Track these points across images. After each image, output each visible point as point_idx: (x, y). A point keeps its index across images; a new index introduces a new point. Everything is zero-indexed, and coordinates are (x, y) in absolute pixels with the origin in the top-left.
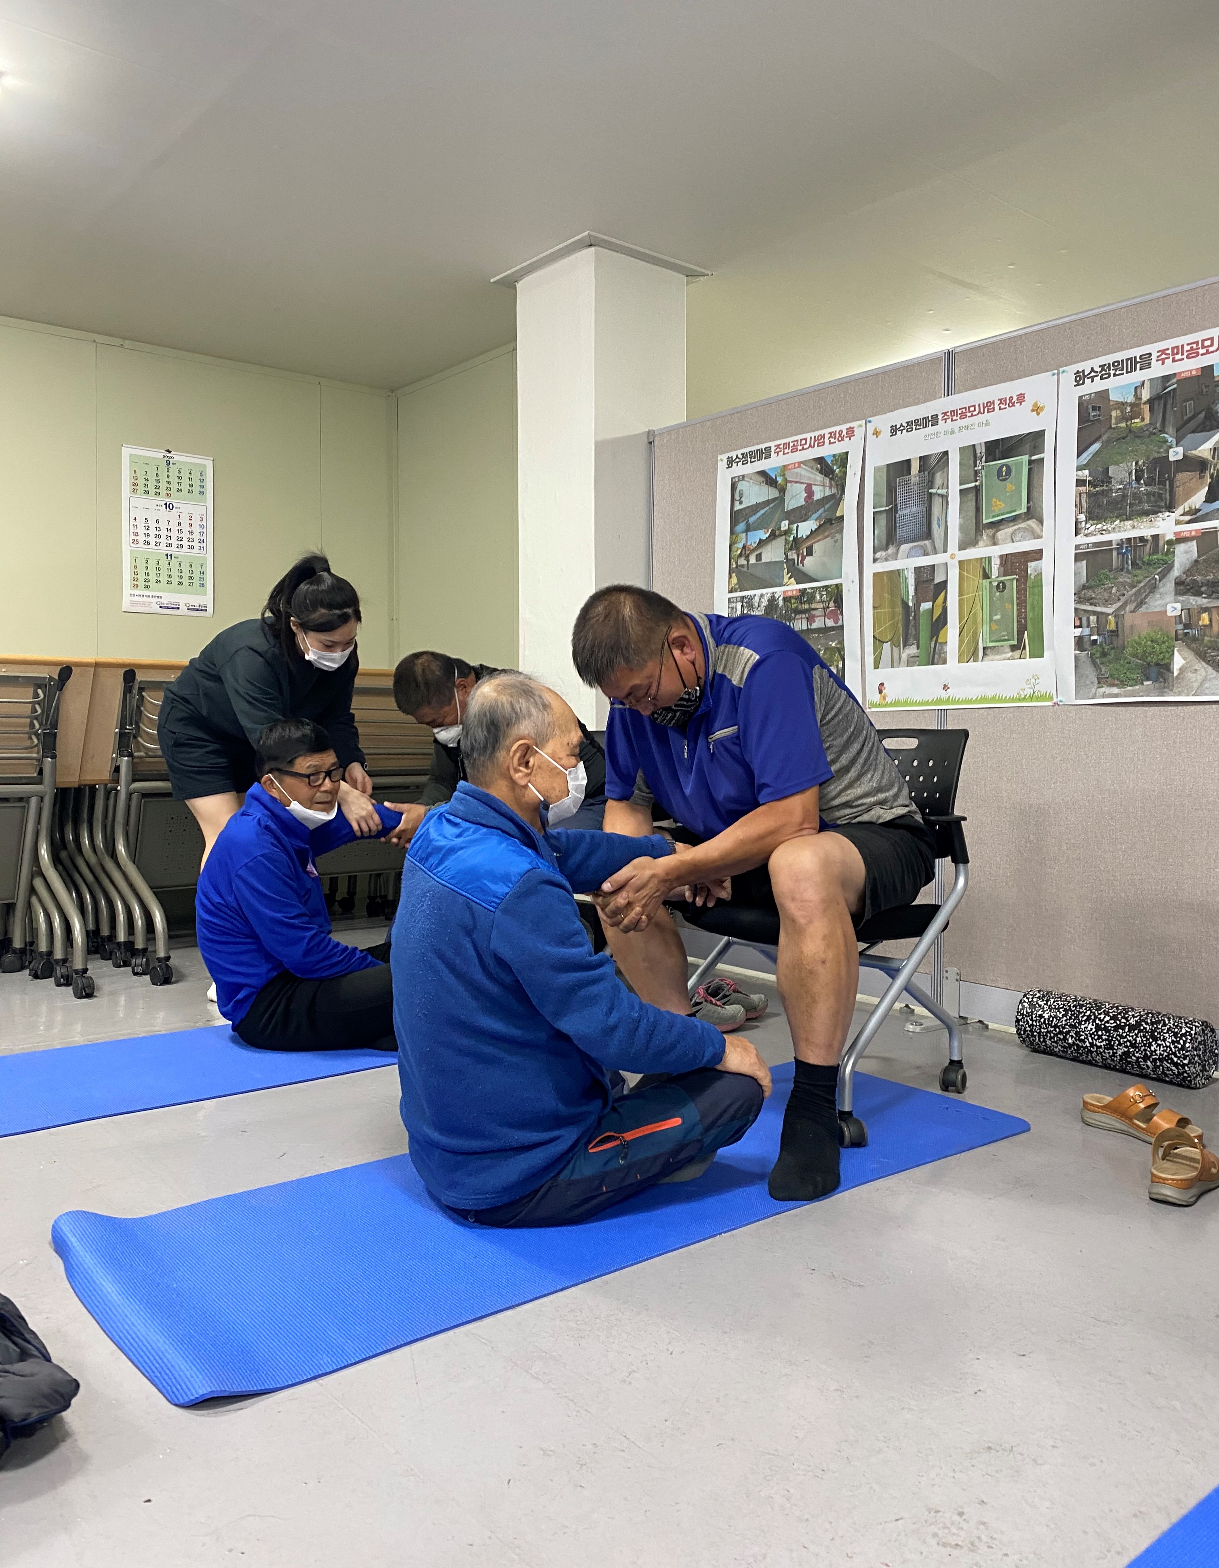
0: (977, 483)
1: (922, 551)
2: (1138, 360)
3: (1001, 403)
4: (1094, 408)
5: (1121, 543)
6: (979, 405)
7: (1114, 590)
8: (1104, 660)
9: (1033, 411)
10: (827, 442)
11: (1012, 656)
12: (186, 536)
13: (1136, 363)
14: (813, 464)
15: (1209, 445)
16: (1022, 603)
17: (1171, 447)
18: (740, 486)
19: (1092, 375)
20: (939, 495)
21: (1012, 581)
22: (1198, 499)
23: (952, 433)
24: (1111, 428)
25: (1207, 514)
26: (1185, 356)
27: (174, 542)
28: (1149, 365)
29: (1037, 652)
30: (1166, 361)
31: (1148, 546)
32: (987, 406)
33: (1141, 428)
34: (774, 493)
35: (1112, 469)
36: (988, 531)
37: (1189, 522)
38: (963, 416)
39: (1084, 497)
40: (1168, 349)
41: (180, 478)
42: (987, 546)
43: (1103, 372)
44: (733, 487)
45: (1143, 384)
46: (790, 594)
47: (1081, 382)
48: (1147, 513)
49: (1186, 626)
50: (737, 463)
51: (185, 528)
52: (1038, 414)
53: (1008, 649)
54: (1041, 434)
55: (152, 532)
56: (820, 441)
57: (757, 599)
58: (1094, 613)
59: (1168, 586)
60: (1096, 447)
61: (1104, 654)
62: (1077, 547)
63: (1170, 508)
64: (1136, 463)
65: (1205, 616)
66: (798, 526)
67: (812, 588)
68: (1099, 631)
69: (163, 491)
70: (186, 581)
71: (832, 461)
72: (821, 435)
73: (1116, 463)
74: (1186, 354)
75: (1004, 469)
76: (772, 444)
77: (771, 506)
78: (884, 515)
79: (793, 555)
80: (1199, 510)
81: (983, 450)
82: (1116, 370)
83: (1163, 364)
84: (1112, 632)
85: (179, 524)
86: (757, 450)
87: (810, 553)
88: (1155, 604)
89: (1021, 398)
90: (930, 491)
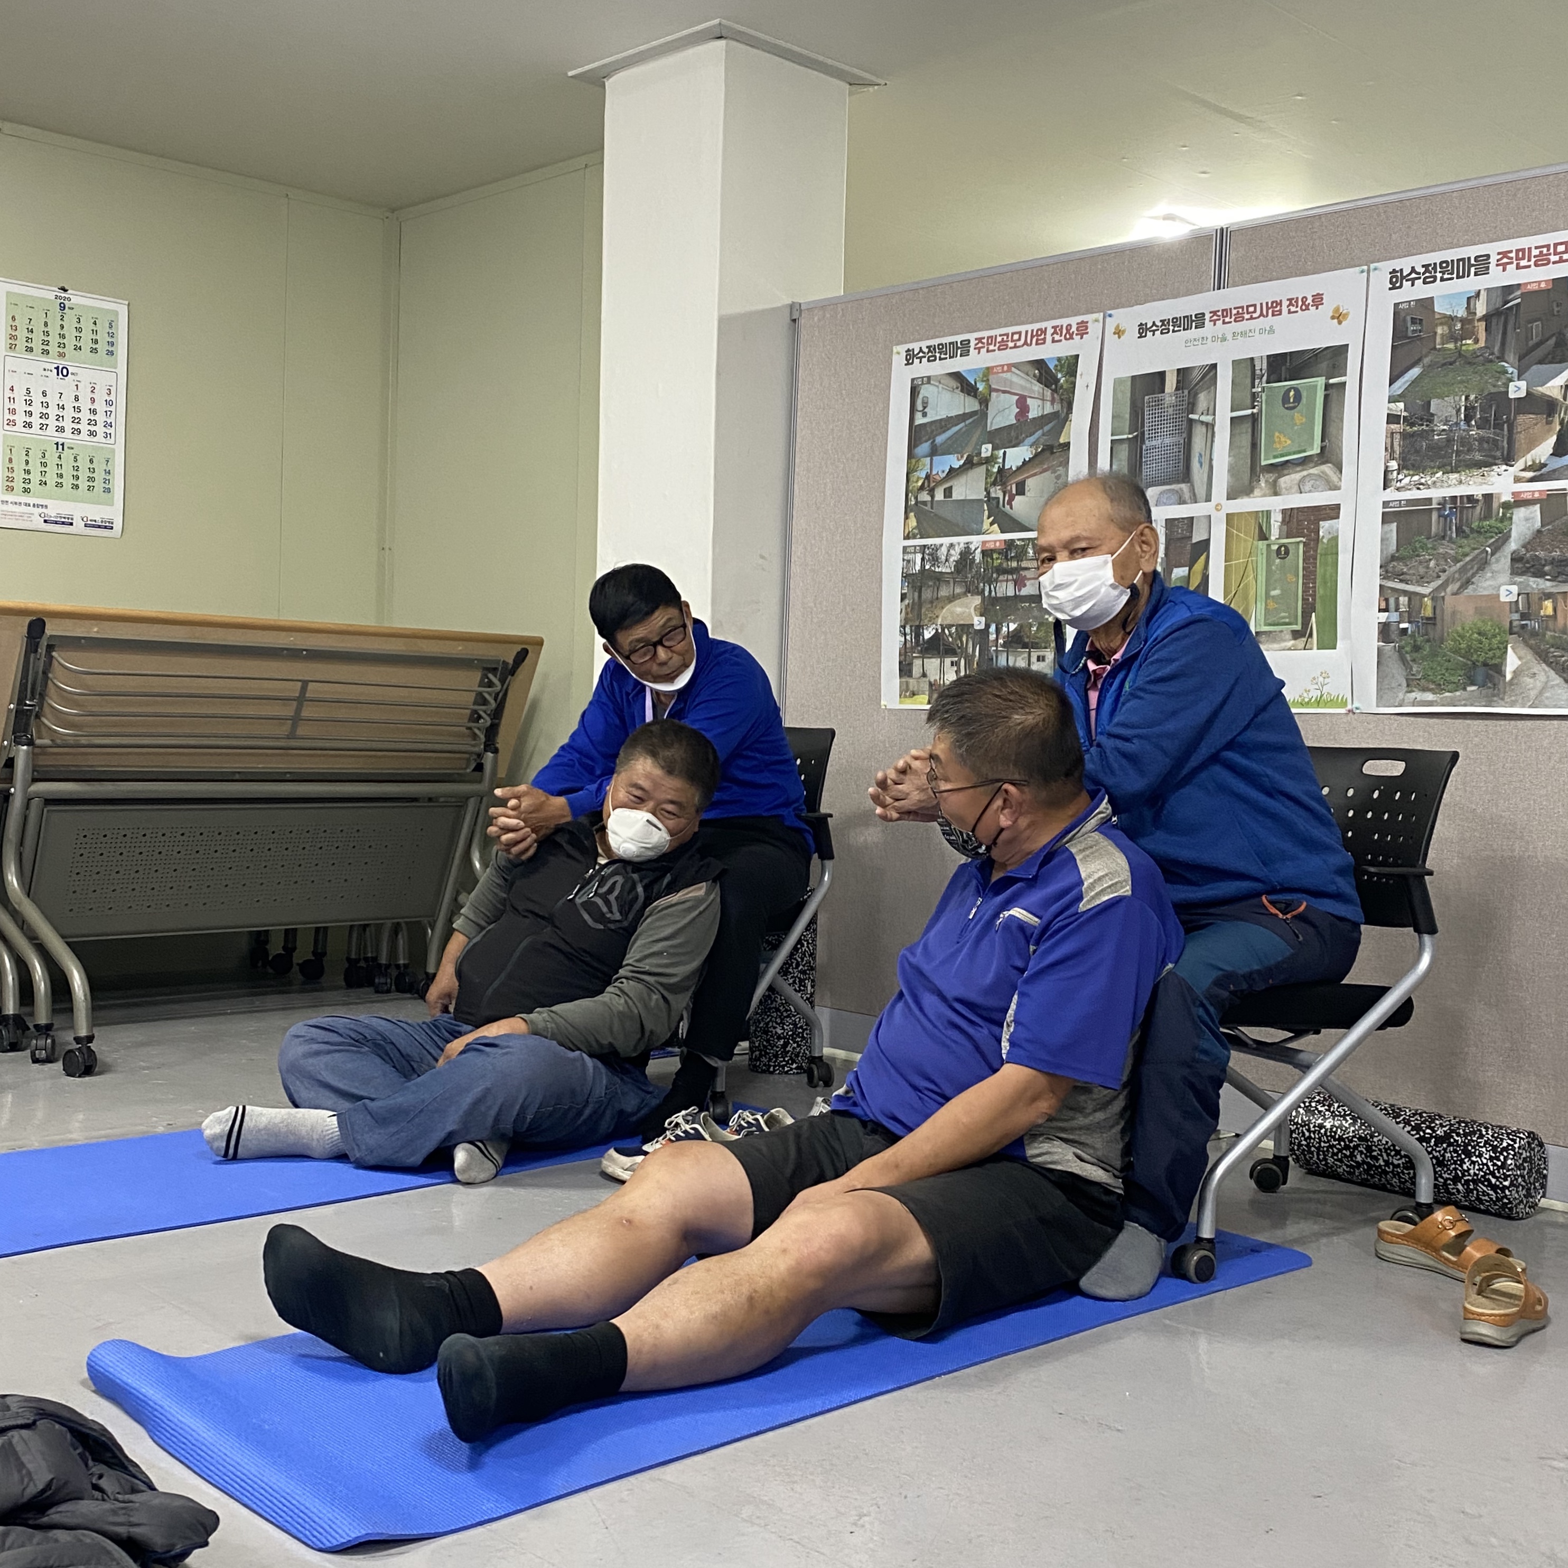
0: (1255, 411)
1: (1175, 498)
2: (1473, 262)
3: (1291, 304)
4: (1414, 321)
5: (1443, 502)
6: (1261, 304)
7: (1432, 564)
8: (1415, 655)
9: (1333, 318)
10: (1049, 338)
11: (1293, 646)
12: (85, 416)
13: (1470, 266)
14: (1029, 368)
15: (1559, 381)
16: (1309, 575)
17: (1511, 380)
18: (925, 391)
19: (1412, 277)
20: (1202, 422)
21: (1297, 544)
22: (1544, 450)
23: (1224, 339)
24: (1435, 348)
25: (1554, 471)
26: (1532, 263)
27: (68, 425)
28: (1486, 271)
29: (1328, 642)
30: (1508, 266)
31: (1478, 508)
32: (1272, 306)
33: (1474, 352)
34: (972, 405)
35: (1434, 403)
36: (1267, 476)
37: (1532, 480)
38: (1239, 318)
39: (1397, 436)
40: (1511, 252)
41: (79, 330)
42: (1264, 496)
43: (1427, 274)
44: (914, 391)
45: (1478, 294)
46: (992, 546)
47: (1398, 285)
48: (1479, 465)
49: (1524, 616)
50: (921, 358)
51: (85, 405)
52: (1340, 323)
53: (1289, 636)
54: (1340, 352)
55: (36, 409)
56: (1039, 337)
57: (944, 550)
58: (1405, 593)
59: (1502, 562)
60: (1415, 372)
61: (1416, 648)
62: (1386, 504)
63: (1509, 460)
64: (1467, 398)
65: (1548, 604)
66: (1005, 453)
67: (1023, 540)
68: (1410, 616)
69: (53, 348)
70: (83, 483)
71: (1056, 366)
72: (1041, 330)
73: (1441, 397)
74: (1533, 260)
75: (1292, 393)
76: (972, 337)
77: (967, 422)
78: (1125, 447)
79: (997, 492)
80: (1545, 465)
81: (1265, 366)
82: (1443, 273)
83: (1504, 270)
84: (1428, 619)
85: (77, 398)
86: (950, 343)
87: (1021, 491)
88: (1484, 584)
89: (1318, 300)
90: (1191, 416)
